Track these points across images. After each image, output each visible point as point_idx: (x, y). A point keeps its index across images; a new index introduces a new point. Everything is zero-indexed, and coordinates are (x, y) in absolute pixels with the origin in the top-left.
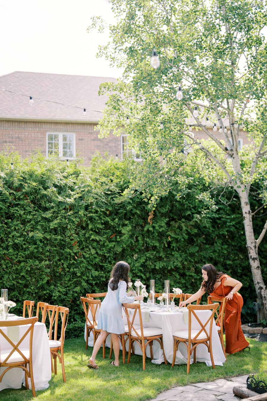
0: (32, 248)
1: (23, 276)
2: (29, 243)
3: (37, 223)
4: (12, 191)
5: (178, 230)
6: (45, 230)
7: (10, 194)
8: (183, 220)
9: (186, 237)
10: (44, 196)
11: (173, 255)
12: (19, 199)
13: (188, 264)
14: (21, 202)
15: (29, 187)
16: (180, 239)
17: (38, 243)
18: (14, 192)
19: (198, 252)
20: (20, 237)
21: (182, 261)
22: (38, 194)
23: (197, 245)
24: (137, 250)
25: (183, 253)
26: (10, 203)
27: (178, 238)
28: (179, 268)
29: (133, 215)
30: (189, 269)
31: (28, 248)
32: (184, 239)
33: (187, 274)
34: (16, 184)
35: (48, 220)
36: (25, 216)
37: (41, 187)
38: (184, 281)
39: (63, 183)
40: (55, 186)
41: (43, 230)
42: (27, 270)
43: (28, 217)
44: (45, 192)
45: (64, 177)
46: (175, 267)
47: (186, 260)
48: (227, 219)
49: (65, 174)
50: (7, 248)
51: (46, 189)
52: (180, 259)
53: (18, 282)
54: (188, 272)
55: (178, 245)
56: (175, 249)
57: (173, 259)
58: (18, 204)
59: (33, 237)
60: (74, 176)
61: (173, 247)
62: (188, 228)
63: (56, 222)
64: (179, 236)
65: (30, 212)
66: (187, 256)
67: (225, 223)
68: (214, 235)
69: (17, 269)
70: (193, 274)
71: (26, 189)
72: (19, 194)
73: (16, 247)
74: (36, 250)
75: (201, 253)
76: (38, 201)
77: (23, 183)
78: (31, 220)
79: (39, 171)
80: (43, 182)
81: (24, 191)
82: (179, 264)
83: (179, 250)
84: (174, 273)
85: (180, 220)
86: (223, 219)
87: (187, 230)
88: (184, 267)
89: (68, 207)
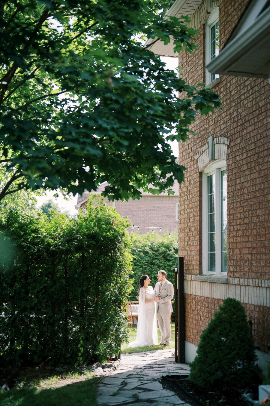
3: (165, 267)
4: (153, 252)
7: (153, 253)
10: (169, 254)
12: (157, 256)
14: (158, 257)
15: (161, 250)
22: (166, 253)
26: (153, 258)
35: (171, 266)
36: (159, 264)
37: (168, 250)
40: (174, 249)
41: (168, 270)
43: (161, 264)
51: (170, 250)
58: (156, 258)
65: (162, 262)
72: (157, 253)
76: (166, 256)
77: (159, 248)
78: (162, 266)
79: (166, 242)
80: (168, 247)
81: (159, 252)
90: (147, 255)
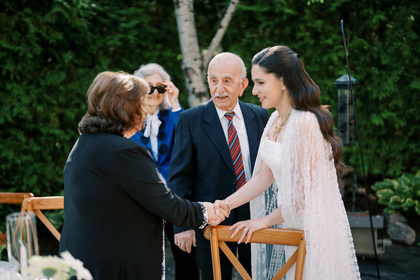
5: (17, 33)
8: (28, 10)
9: (39, 50)
11: (9, 92)
13: (45, 110)
16: (24, 56)
19: (64, 83)
21: (31, 105)
23: (62, 69)
25: (32, 87)
27: (19, 51)
28: (24, 120)
30: (47, 121)
32: (35, 55)
33: (44, 130)
38: (36, 148)
46: (16, 118)
47: (40, 102)
48: (121, 15)
52: (26, 100)
54: (45, 126)
55: (19, 68)
56: (12, 76)
57: (9, 100)
61: (8, 72)
62: (40, 29)
64: (20, 48)
66: (41, 94)
67: (116, 23)
68: (95, 48)
70: (58, 132)
75: (72, 86)
82: (25, 112)
83: (22, 81)
84: (13, 132)
85: (21, 9)
86: (113, 16)
87: (38, 35)
88: (36, 117)
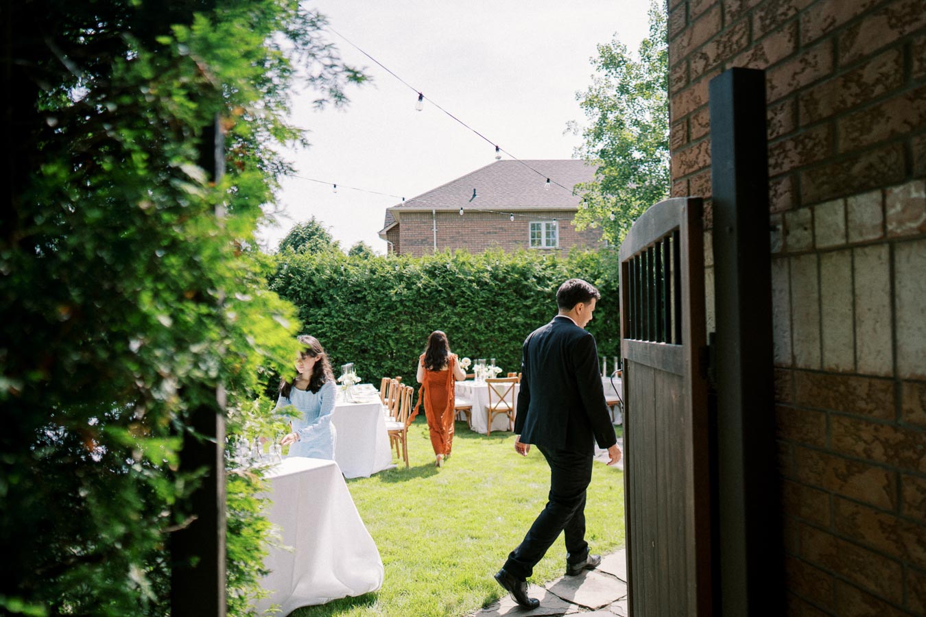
0: (514, 331)
1: (507, 355)
2: (512, 327)
3: (519, 309)
4: (497, 282)
6: (526, 316)
7: (496, 284)
10: (526, 286)
12: (503, 289)
14: (505, 292)
15: (511, 278)
17: (520, 327)
18: (500, 284)
20: (504, 321)
22: (520, 284)
24: (611, 335)
26: (496, 293)
29: (607, 302)
31: (511, 331)
34: (501, 275)
35: (529, 307)
36: (508, 304)
37: (522, 279)
39: (541, 274)
40: (535, 277)
42: (511, 351)
43: (511, 304)
44: (525, 283)
45: (543, 269)
49: (544, 266)
50: (493, 331)
51: (526, 279)
53: (503, 360)
58: (503, 294)
59: (515, 322)
60: (552, 268)
63: (535, 308)
65: (513, 300)
69: (502, 350)
71: (509, 280)
72: (503, 284)
73: (501, 330)
74: (518, 333)
76: (520, 290)
77: (506, 275)
78: (513, 307)
79: (520, 264)
80: (524, 274)
81: (507, 282)
89: (546, 295)
90: (485, 287)
